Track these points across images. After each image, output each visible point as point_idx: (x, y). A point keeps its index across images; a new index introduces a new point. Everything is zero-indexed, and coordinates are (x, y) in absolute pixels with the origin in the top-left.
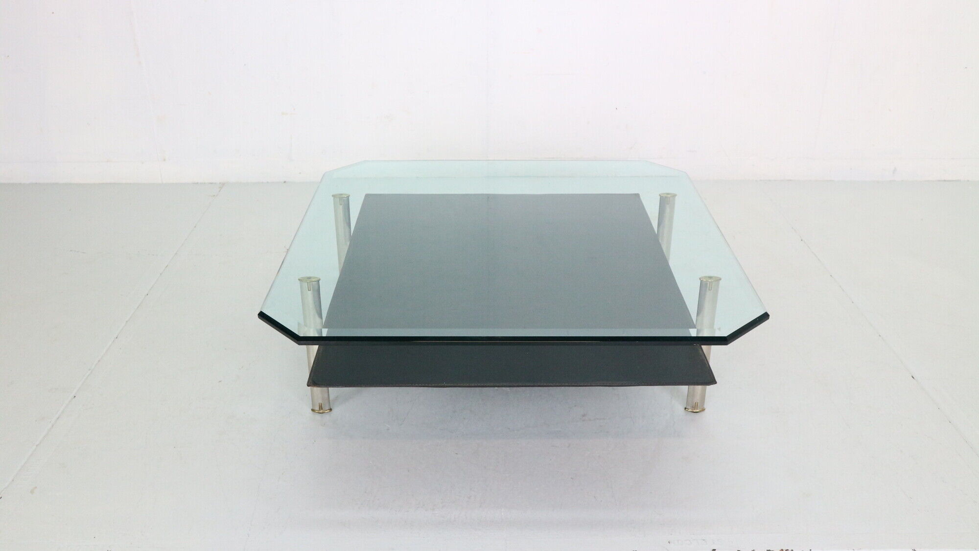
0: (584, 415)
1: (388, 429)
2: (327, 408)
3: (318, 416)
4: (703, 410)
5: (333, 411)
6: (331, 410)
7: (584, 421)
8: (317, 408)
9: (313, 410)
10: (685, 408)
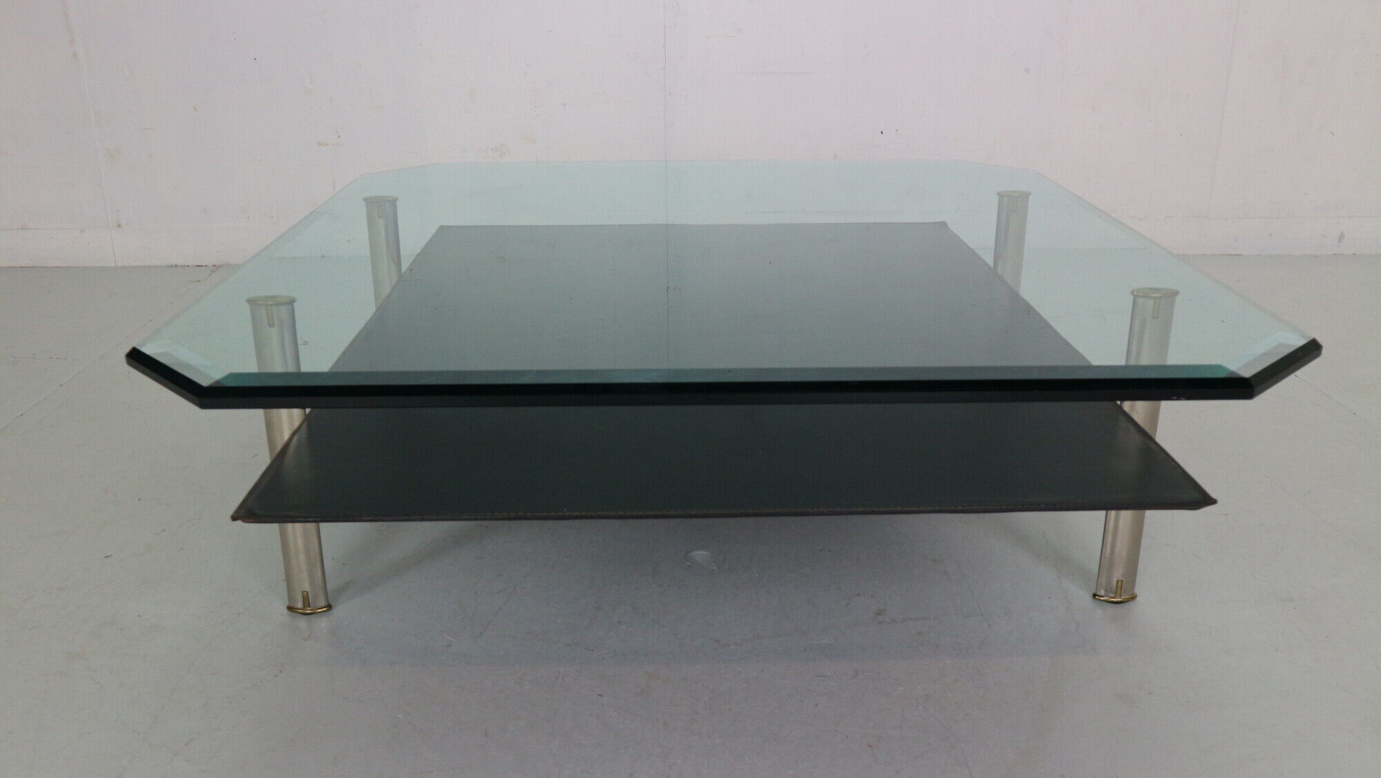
0: (879, 613)
1: (449, 646)
2: (323, 604)
3: (302, 622)
4: (1133, 598)
5: (335, 611)
6: (329, 607)
7: (880, 623)
8: (300, 605)
9: (290, 608)
10: (1094, 595)
